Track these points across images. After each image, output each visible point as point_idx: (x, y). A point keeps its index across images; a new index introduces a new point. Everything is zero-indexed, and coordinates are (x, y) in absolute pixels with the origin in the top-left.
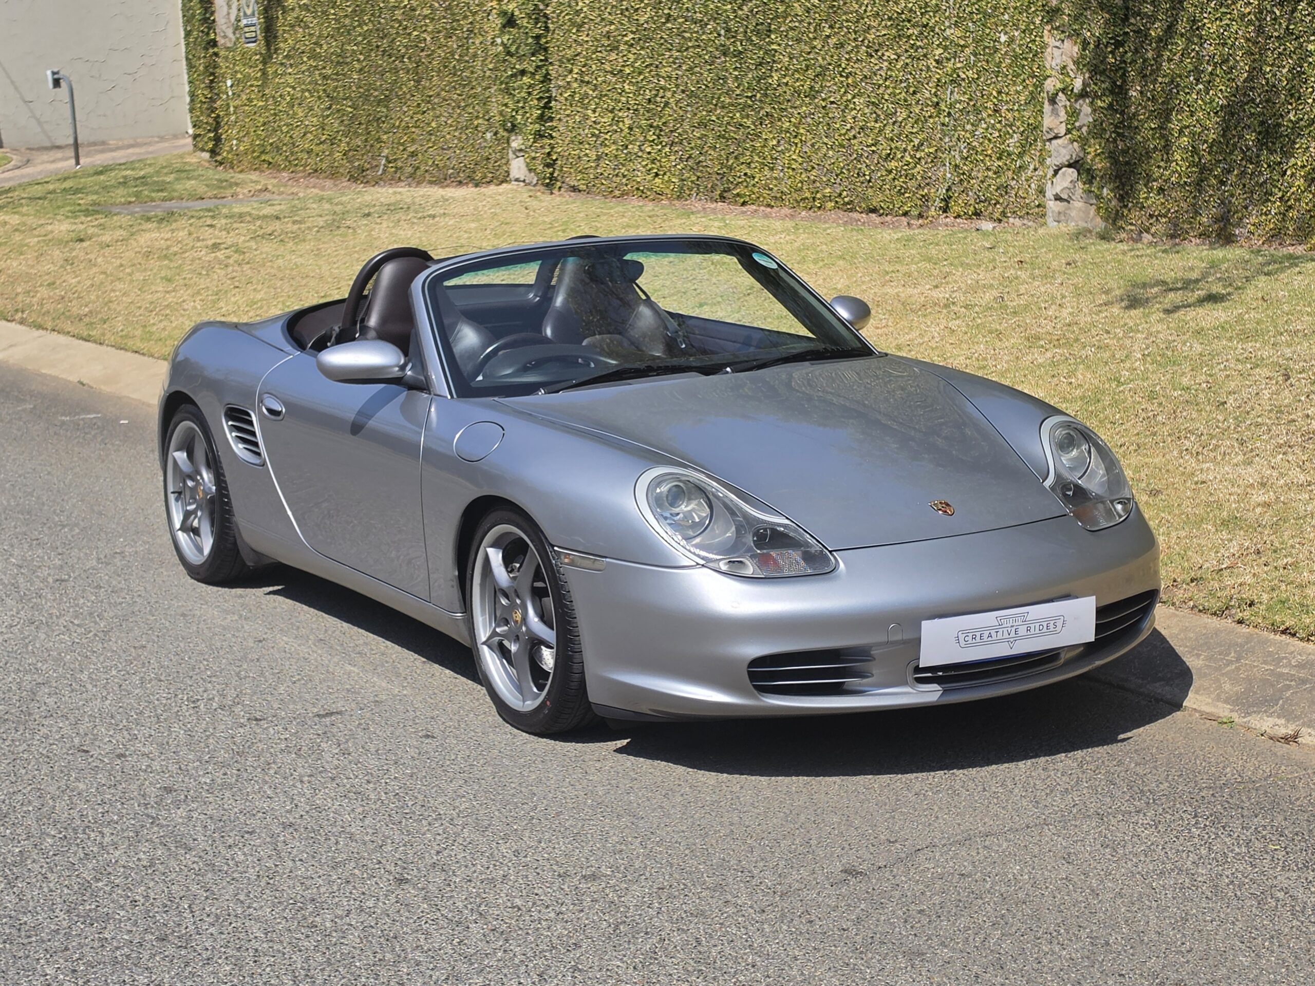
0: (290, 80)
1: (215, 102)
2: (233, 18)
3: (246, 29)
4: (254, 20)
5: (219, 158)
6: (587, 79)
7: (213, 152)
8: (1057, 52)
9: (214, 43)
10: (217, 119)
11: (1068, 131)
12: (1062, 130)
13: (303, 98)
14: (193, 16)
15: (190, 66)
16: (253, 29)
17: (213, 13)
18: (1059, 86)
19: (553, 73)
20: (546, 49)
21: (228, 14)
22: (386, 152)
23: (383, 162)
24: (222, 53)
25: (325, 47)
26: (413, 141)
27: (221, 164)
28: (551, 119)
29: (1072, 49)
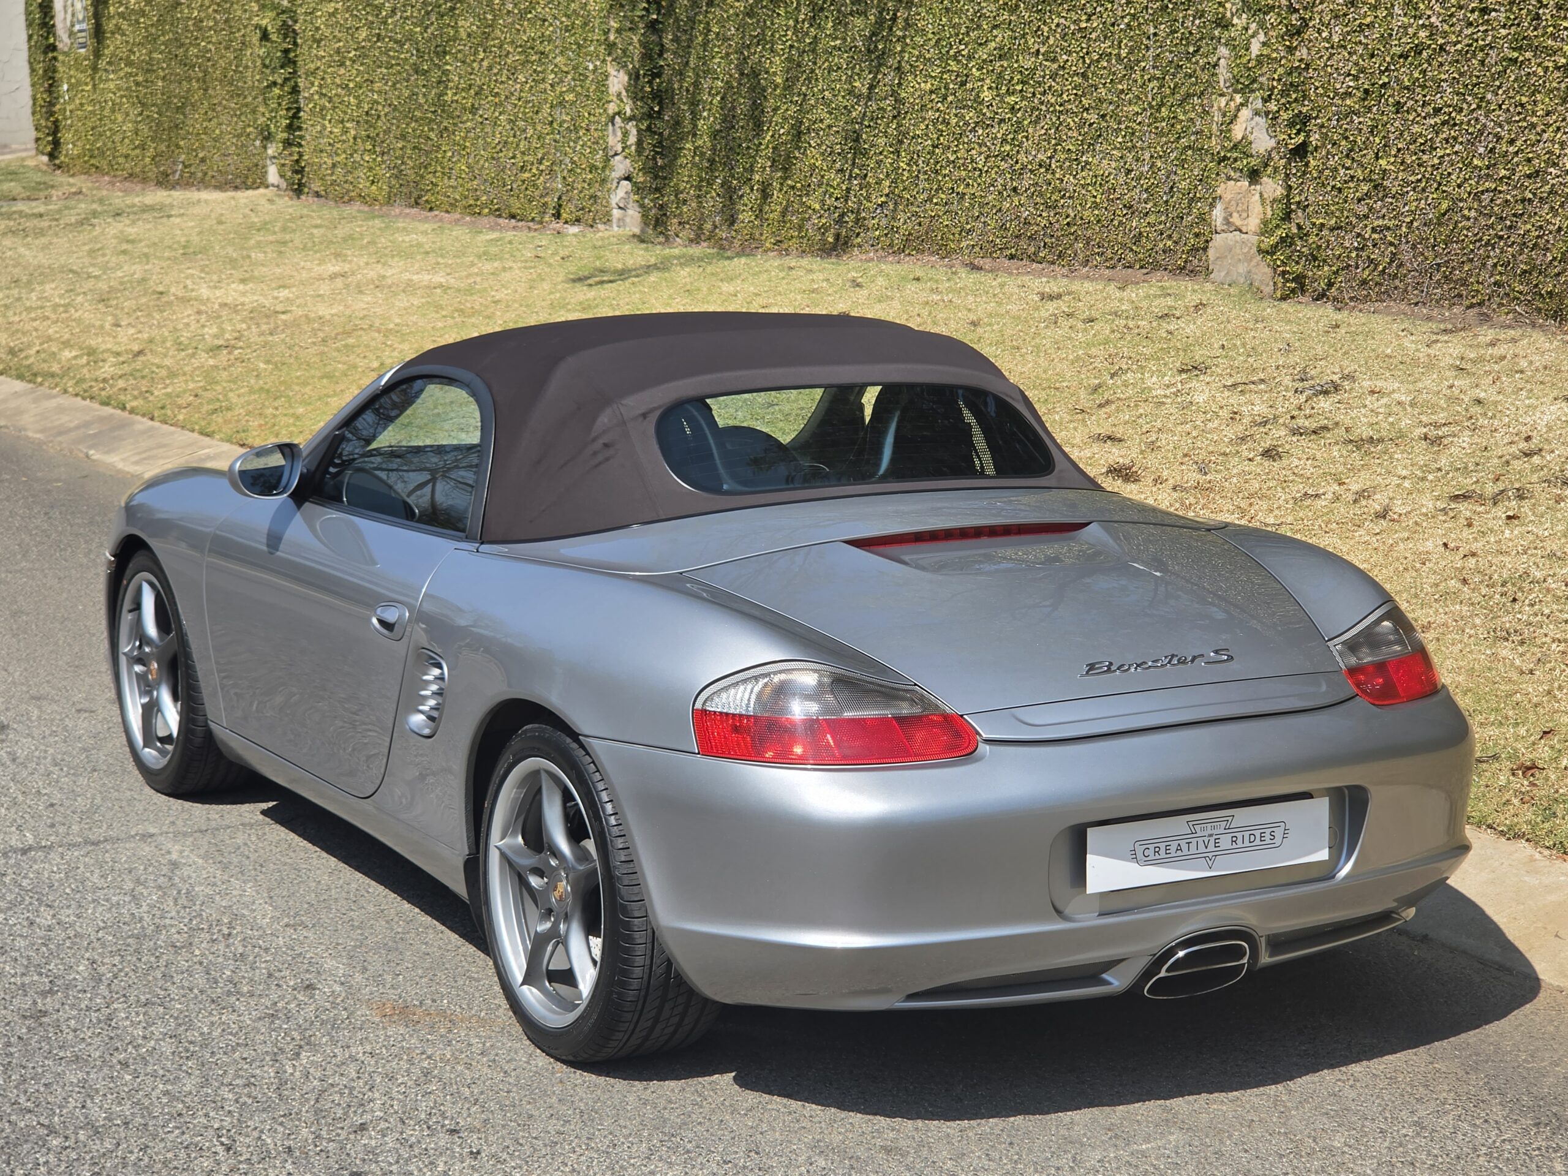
0: (112, 85)
1: (54, 105)
2: (68, 24)
3: (79, 35)
4: (84, 26)
5: (57, 162)
6: (324, 91)
7: (52, 156)
8: (616, 80)
9: (53, 48)
10: (56, 123)
11: (624, 149)
12: (620, 149)
13: (121, 104)
14: (34, 19)
15: (33, 70)
16: (83, 34)
17: (52, 17)
18: (617, 110)
19: (301, 85)
20: (295, 63)
21: (65, 19)
22: (183, 157)
23: (180, 167)
24: (61, 58)
25: (137, 54)
26: (203, 148)
27: (59, 167)
28: (300, 128)
29: (623, 77)
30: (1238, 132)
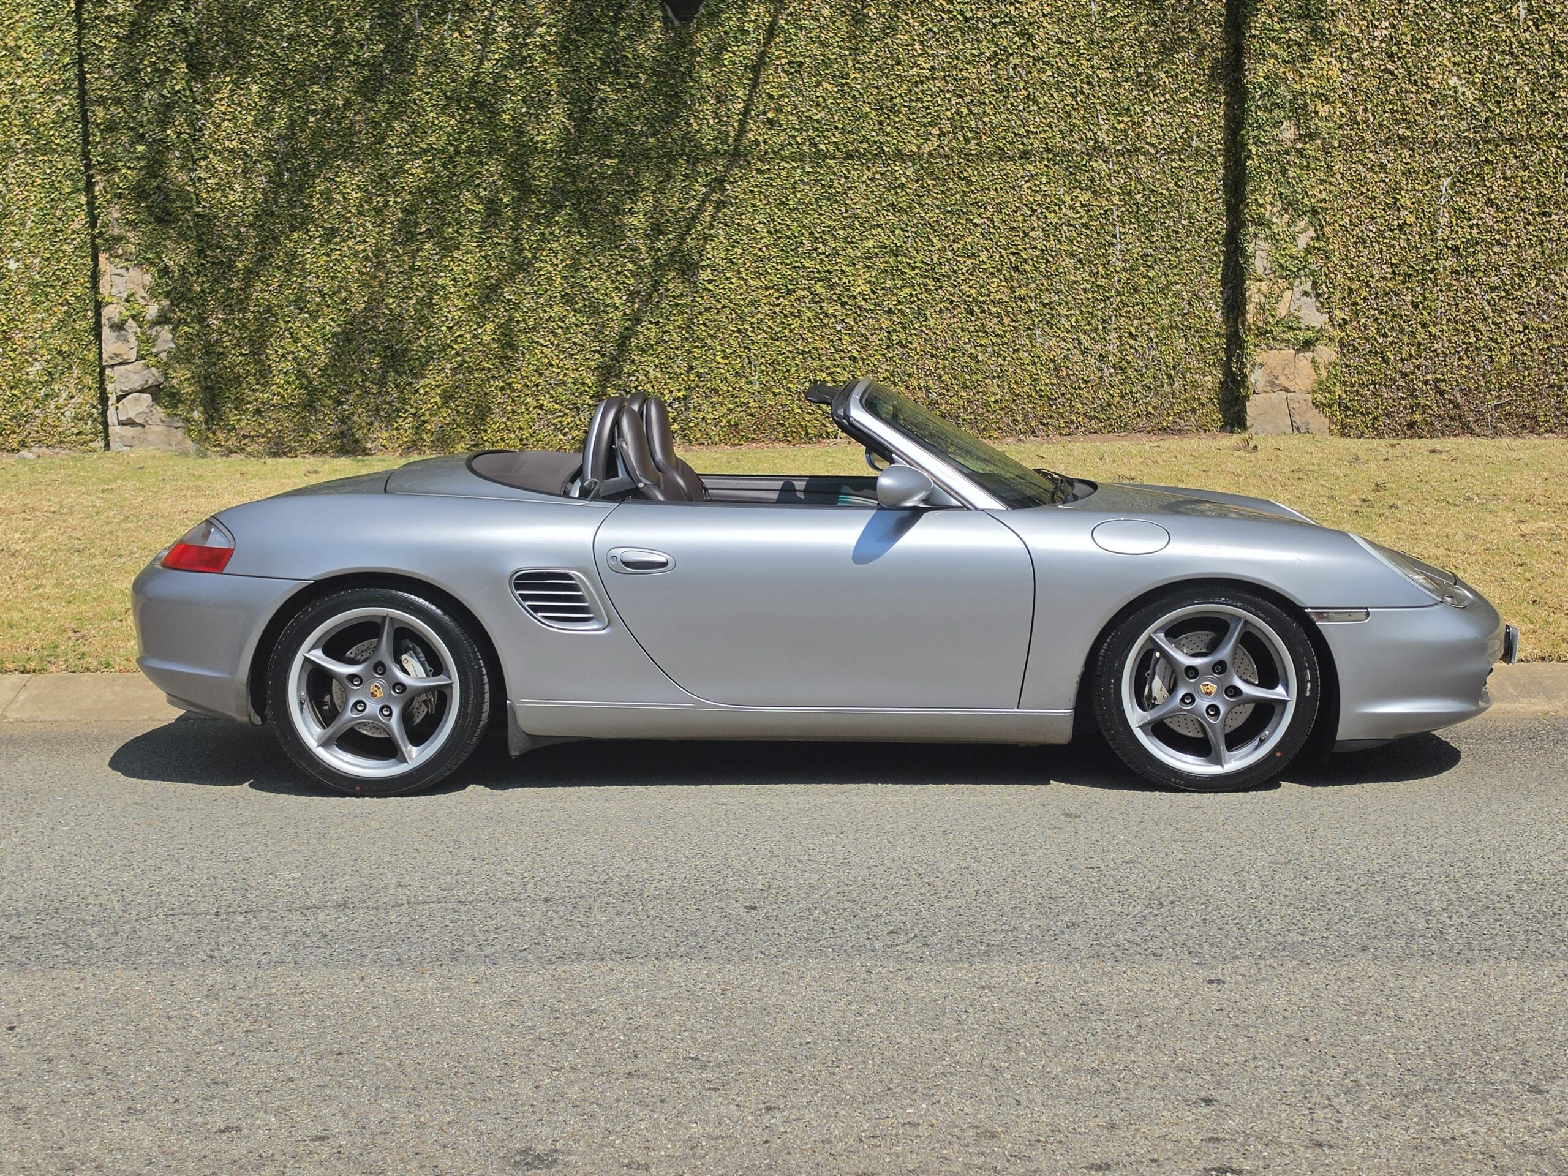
8: (118, 280)
11: (141, 357)
12: (133, 356)
18: (126, 313)
29: (142, 277)
30: (1282, 310)
